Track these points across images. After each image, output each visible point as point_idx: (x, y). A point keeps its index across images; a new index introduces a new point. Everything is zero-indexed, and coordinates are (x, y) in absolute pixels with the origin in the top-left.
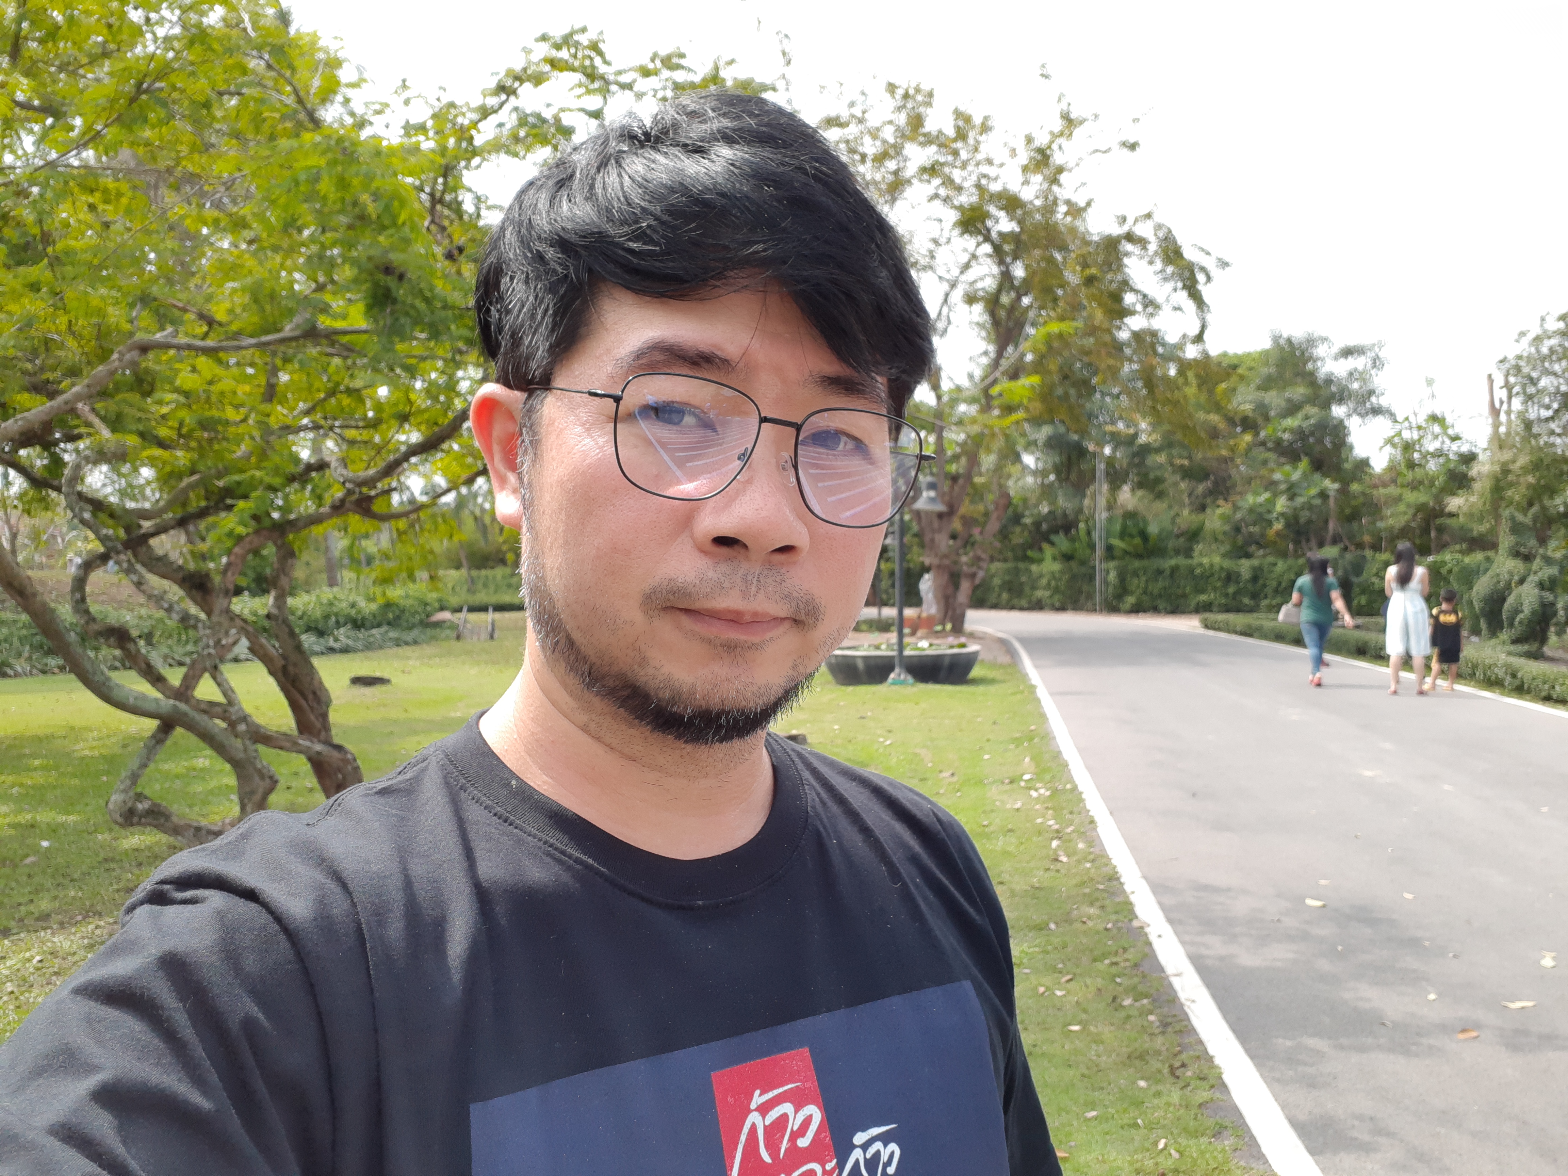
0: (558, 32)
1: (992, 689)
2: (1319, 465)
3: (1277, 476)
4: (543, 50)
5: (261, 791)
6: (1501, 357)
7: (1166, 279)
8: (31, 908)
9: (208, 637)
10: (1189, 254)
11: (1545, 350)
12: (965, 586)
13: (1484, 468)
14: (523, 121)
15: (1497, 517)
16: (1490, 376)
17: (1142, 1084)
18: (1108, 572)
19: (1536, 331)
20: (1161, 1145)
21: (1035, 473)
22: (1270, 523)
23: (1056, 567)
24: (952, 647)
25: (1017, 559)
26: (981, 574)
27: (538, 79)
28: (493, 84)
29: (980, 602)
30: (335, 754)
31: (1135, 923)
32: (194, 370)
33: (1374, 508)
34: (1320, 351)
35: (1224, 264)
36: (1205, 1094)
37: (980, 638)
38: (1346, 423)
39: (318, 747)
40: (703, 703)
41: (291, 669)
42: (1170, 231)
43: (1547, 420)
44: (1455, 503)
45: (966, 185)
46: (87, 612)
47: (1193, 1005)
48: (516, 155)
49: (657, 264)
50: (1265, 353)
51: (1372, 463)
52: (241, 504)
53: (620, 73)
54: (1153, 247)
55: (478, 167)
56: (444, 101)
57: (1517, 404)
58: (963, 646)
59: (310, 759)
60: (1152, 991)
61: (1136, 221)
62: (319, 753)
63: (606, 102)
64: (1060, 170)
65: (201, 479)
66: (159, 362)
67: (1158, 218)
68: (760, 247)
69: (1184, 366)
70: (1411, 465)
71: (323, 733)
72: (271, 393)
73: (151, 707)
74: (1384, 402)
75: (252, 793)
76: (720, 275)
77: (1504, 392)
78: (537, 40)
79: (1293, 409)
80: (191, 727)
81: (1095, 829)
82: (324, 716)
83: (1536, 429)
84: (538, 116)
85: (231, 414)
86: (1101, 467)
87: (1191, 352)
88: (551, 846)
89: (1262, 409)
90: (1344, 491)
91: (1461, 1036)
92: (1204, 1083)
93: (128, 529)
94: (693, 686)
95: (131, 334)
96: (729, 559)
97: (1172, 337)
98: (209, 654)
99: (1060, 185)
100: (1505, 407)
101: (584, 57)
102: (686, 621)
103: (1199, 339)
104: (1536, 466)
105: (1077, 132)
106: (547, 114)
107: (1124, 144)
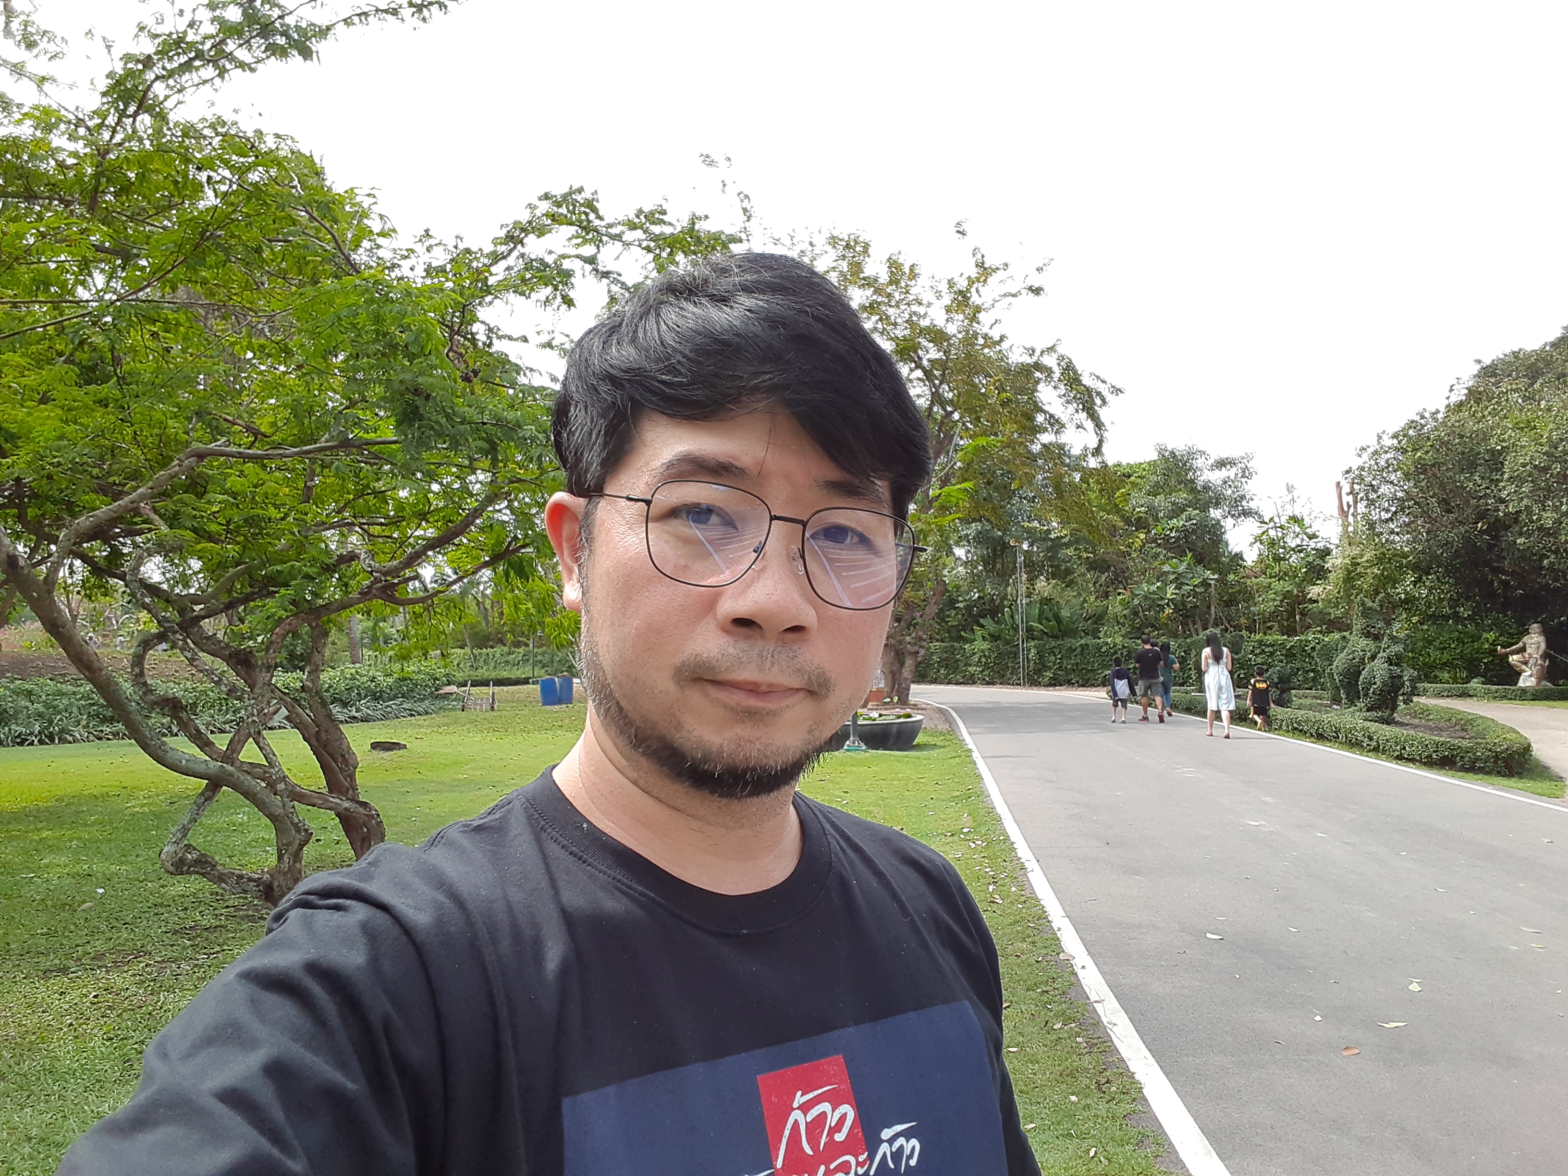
0: (559, 190)
1: (934, 753)
2: (1200, 560)
3: (1166, 568)
4: (544, 206)
5: (297, 842)
6: (1347, 468)
7: (1068, 402)
8: (88, 948)
9: (252, 706)
10: (1086, 380)
11: (1383, 463)
12: (909, 662)
13: (1336, 562)
14: (528, 266)
15: (1350, 602)
16: (1338, 483)
17: (1073, 1098)
18: (1029, 650)
19: (1374, 446)
20: (1092, 1154)
21: (966, 564)
22: (1162, 608)
23: (985, 646)
24: (899, 717)
25: (952, 639)
26: (922, 652)
27: (541, 231)
28: (502, 233)
29: (922, 678)
30: (361, 810)
31: (1062, 956)
32: (242, 474)
33: (1248, 596)
34: (1199, 463)
35: (1117, 391)
36: (1128, 1106)
37: (922, 709)
38: (1222, 523)
39: (346, 804)
40: (730, 760)
41: (323, 735)
42: (1071, 362)
43: (1387, 521)
44: (1314, 591)
45: (899, 321)
46: (145, 684)
47: (1115, 1029)
48: (522, 294)
49: (685, 393)
50: (1152, 464)
51: (1245, 557)
52: (283, 591)
53: (610, 226)
54: (1057, 375)
55: (491, 303)
56: (461, 246)
57: (1361, 507)
58: (909, 716)
59: (338, 815)
60: (1079, 1015)
61: (1042, 352)
62: (346, 809)
63: (599, 251)
64: (978, 309)
65: (247, 568)
66: (212, 468)
67: (1060, 350)
68: (767, 377)
69: (1087, 474)
70: (1278, 559)
71: (351, 792)
72: (307, 495)
73: (201, 768)
74: (1253, 505)
75: (289, 844)
76: (736, 401)
77: (1350, 498)
78: (540, 199)
79: (1177, 511)
80: (236, 787)
81: (1025, 875)
82: (352, 777)
83: (1378, 529)
84: (542, 261)
85: (273, 513)
86: (1021, 559)
87: (1093, 463)
88: (619, 881)
89: (1152, 511)
90: (1222, 581)
91: (1345, 1053)
92: (1127, 1097)
93: (181, 612)
94: (721, 746)
95: (188, 444)
96: (747, 638)
97: (1076, 451)
98: (254, 721)
99: (978, 323)
100: (1352, 510)
101: (580, 213)
102: (712, 691)
103: (1097, 451)
104: (1380, 560)
105: (992, 280)
106: (550, 259)
107: (1030, 289)
